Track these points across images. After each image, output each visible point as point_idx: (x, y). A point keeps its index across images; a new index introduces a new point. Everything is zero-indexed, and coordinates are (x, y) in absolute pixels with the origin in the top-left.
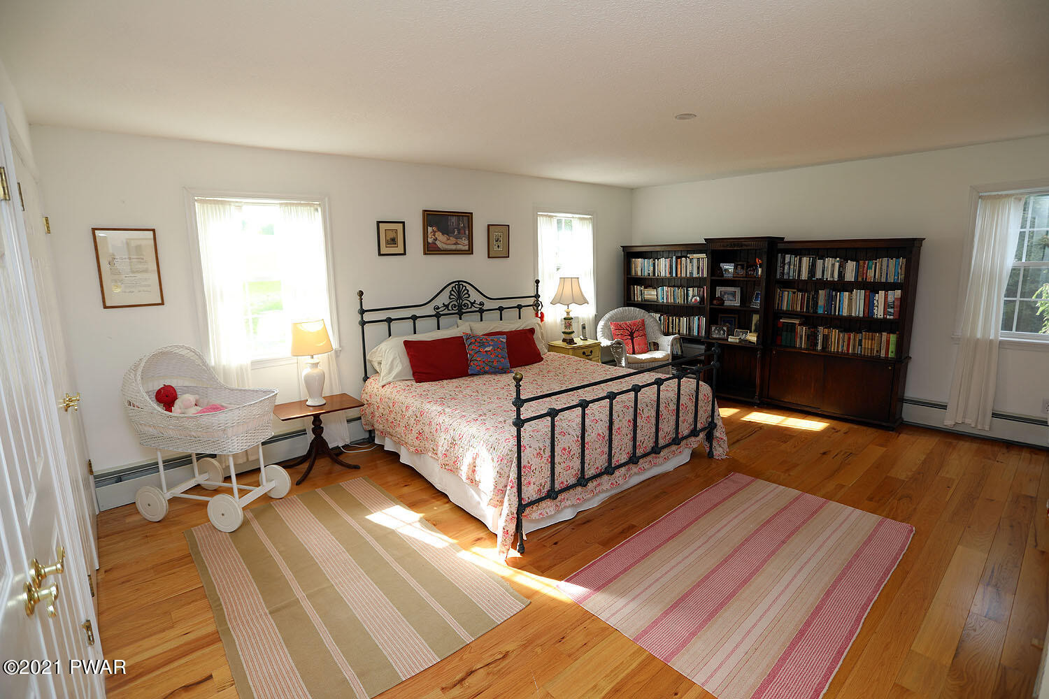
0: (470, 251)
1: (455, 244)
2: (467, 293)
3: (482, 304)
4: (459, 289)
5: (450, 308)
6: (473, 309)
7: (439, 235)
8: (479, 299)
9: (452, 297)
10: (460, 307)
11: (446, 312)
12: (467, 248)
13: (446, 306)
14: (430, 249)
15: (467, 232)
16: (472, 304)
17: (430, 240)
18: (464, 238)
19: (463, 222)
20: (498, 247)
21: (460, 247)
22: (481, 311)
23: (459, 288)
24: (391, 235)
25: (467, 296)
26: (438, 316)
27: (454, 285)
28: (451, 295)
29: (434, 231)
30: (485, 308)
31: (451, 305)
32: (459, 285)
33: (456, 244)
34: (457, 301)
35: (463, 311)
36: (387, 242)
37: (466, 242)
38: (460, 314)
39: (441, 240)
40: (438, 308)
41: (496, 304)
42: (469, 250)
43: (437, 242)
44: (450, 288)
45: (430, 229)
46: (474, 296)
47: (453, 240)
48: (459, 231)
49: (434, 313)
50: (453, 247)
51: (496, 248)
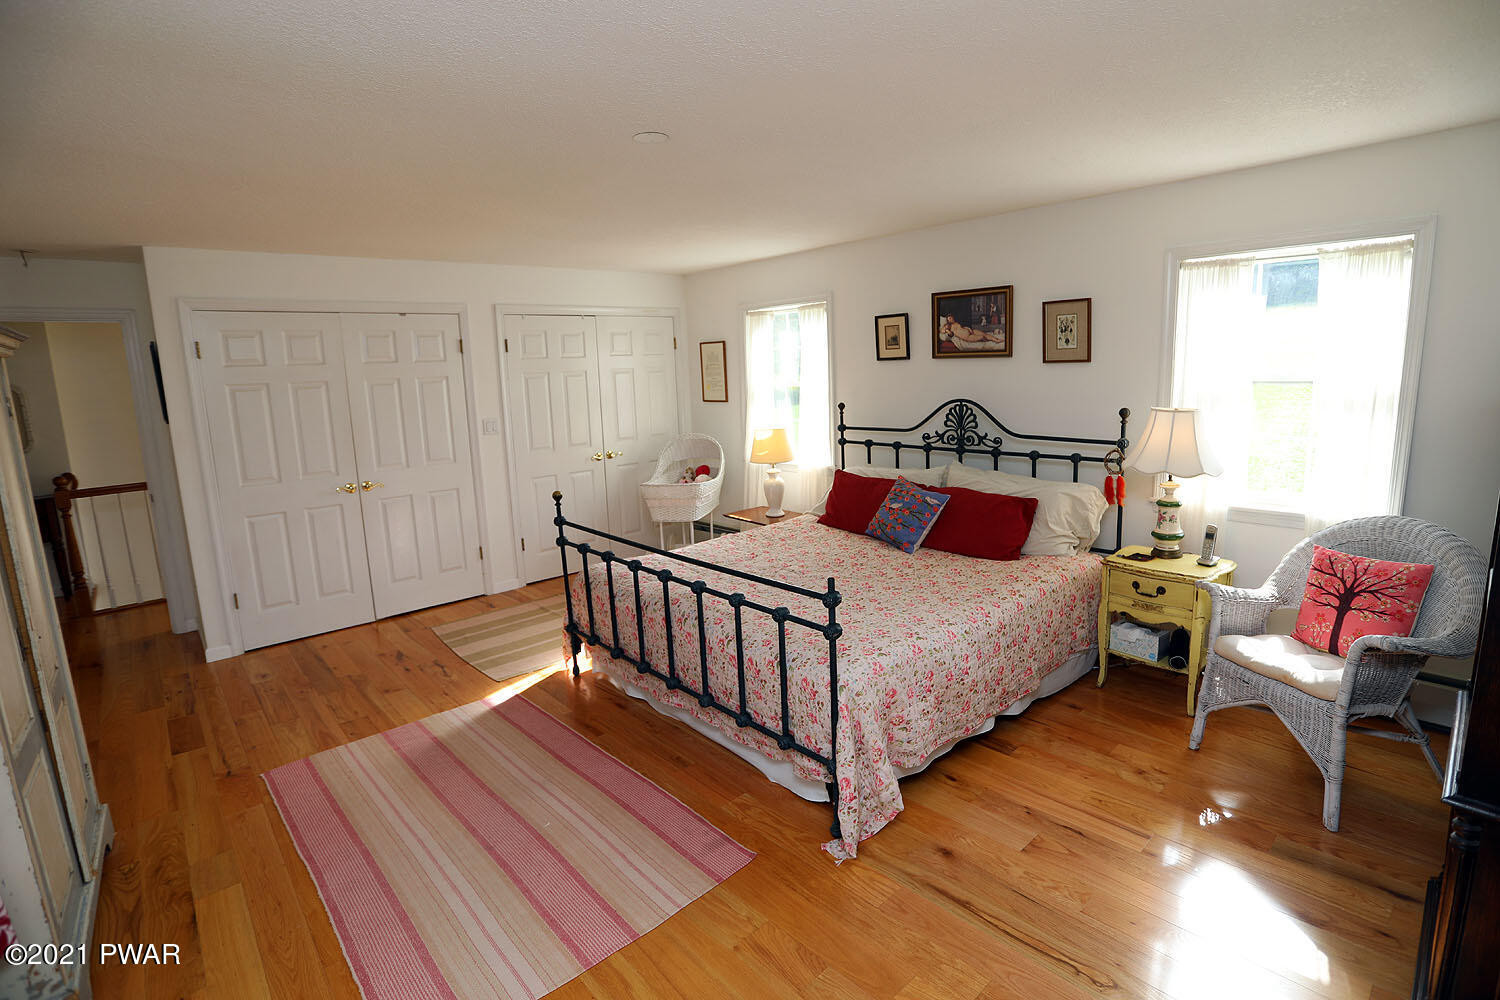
0: (1007, 352)
1: (981, 341)
2: (974, 421)
3: (998, 441)
4: (961, 413)
5: (945, 440)
6: (982, 447)
7: (957, 328)
8: (993, 432)
9: (949, 423)
10: (961, 441)
11: (939, 444)
12: (1002, 346)
13: (941, 437)
14: (942, 349)
15: (1003, 319)
16: (981, 439)
17: (943, 337)
18: (997, 331)
19: (996, 303)
20: (1067, 341)
21: (990, 345)
22: (996, 454)
23: (961, 410)
24: (892, 333)
25: (973, 424)
26: (928, 448)
27: (952, 405)
28: (948, 419)
29: (949, 324)
30: (1003, 449)
31: (946, 436)
32: (961, 407)
33: (984, 340)
34: (956, 432)
35: (966, 448)
36: (888, 343)
37: (1002, 337)
38: (960, 452)
39: (960, 335)
40: (929, 437)
41: (1028, 447)
42: (1005, 351)
43: (954, 340)
44: (946, 410)
45: (943, 320)
46: (985, 427)
47: (978, 334)
48: (989, 318)
49: (922, 444)
50: (979, 346)
51: (1062, 344)
